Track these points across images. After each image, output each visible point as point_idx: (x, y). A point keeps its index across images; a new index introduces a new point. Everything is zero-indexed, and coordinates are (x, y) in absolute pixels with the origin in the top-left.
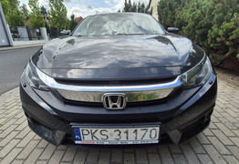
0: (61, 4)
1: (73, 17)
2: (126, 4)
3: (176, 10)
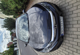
0: (3, 53)
1: (8, 48)
3: (10, 9)
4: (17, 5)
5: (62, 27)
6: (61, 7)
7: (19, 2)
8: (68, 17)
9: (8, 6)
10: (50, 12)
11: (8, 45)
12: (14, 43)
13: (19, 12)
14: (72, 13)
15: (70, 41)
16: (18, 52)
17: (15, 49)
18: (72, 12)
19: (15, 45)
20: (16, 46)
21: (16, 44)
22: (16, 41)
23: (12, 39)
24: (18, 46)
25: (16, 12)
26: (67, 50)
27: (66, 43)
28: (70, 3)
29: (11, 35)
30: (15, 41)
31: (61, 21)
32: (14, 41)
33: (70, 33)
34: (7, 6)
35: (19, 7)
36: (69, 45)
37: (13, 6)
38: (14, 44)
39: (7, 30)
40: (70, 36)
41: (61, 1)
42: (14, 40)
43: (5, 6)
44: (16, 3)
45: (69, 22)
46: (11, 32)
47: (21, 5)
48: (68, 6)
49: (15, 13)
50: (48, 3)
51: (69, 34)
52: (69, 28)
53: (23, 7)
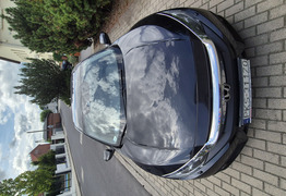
1: (35, 163)
2: (21, 93)
3: (48, 30)
4: (75, 16)
5: (247, 95)
6: (240, 26)
7: (83, 6)
8: (266, 62)
9: (44, 18)
10: (207, 45)
11: (32, 153)
12: (53, 147)
13: (79, 42)
14: (280, 48)
15: (269, 144)
16: (69, 180)
17: (60, 168)
18: (279, 44)
19: (57, 156)
20: (63, 160)
21: (62, 150)
22: (63, 140)
23: (48, 134)
24: (67, 160)
25: (69, 42)
26: (258, 174)
27: (253, 148)
28: (274, 14)
29: (43, 120)
30: (57, 141)
31: (245, 73)
32: (53, 142)
33: (269, 114)
34: (38, 18)
35: (81, 23)
36: (267, 157)
37: (59, 21)
38: (54, 153)
39: (33, 102)
40: (271, 127)
41: (241, 5)
42: (53, 138)
43: (32, 19)
44: (74, 7)
45: (269, 77)
46: (42, 108)
47: (87, 18)
48: (268, 24)
49: (64, 45)
50: (198, 12)
51: (267, 121)
52: (267, 98)
53: (92, 21)
